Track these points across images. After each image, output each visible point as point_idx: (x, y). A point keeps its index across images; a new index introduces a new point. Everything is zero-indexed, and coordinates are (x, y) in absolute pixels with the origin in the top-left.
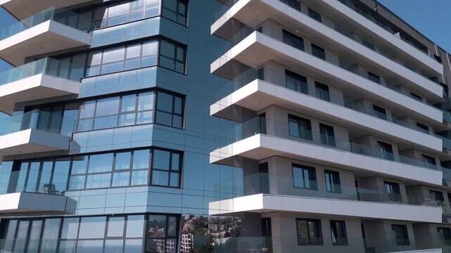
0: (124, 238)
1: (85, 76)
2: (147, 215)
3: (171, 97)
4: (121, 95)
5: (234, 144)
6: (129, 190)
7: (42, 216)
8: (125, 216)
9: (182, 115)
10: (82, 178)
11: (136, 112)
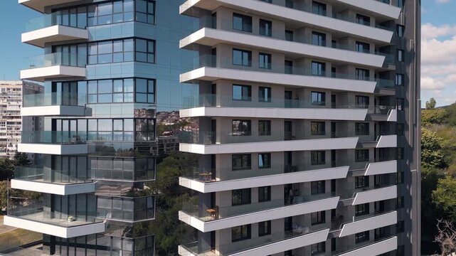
0: (123, 131)
2: (135, 119)
3: (145, 41)
4: (113, 40)
5: (193, 71)
6: (123, 104)
8: (123, 119)
10: (95, 96)
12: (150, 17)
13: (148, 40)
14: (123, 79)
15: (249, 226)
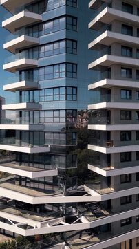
1: (39, 57)
2: (66, 110)
4: (53, 65)
6: (59, 101)
7: (33, 110)
8: (59, 110)
9: (76, 72)
10: (43, 97)
11: (59, 72)
12: (74, 50)
13: (73, 64)
14: (59, 87)
15: (130, 175)
